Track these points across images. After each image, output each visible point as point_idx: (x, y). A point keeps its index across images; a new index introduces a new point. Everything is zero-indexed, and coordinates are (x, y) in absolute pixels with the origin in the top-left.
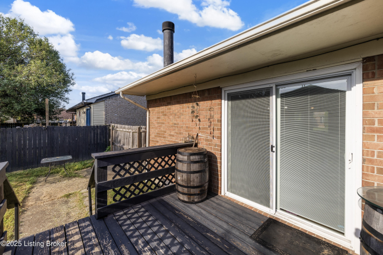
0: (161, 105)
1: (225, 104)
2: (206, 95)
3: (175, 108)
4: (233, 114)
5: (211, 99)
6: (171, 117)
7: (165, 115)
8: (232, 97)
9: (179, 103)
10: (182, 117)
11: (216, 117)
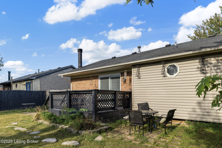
0: (78, 81)
1: (99, 80)
2: (94, 78)
3: (84, 82)
4: (102, 83)
5: (96, 79)
6: (82, 85)
7: (80, 84)
8: (101, 79)
9: (85, 80)
10: (86, 84)
11: (97, 84)
